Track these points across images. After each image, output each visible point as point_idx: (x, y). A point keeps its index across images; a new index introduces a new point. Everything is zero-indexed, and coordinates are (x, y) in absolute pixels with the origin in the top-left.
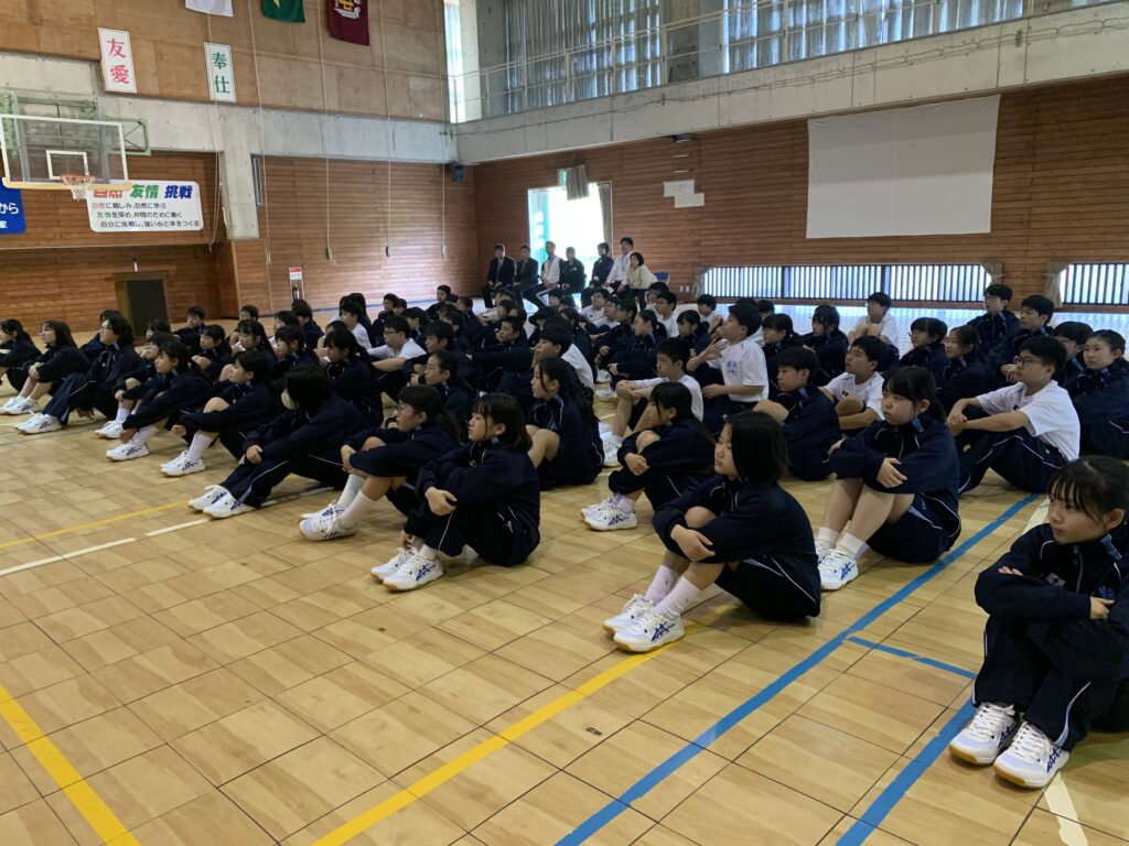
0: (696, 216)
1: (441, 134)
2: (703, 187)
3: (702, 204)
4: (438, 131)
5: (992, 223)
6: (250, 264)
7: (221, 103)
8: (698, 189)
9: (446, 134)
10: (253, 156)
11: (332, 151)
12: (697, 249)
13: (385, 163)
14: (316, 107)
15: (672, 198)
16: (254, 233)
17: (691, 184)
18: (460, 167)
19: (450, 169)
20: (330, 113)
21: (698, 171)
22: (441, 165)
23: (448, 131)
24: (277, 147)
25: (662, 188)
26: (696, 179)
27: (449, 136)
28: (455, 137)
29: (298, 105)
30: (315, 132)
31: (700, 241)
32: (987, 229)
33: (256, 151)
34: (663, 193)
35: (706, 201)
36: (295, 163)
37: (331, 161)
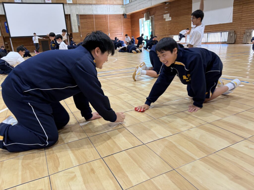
0: (169, 23)
1: (121, 7)
2: (171, 15)
3: (170, 19)
4: (121, 6)
5: (233, 19)
6: (76, 38)
7: (69, 4)
8: (170, 16)
9: (122, 7)
10: (77, 15)
11: (95, 13)
12: (170, 31)
13: (108, 15)
14: (90, 3)
15: (165, 19)
16: (77, 31)
17: (168, 15)
18: (126, 15)
19: (124, 15)
20: (94, 4)
21: (170, 11)
22: (121, 15)
23: (123, 7)
24: (82, 13)
25: (163, 16)
26: (170, 14)
27: (123, 8)
28: (125, 8)
29: (86, 3)
30: (91, 9)
31: (170, 29)
32: (231, 21)
33: (77, 14)
34: (163, 18)
35: (172, 19)
36: (87, 16)
37: (95, 15)
